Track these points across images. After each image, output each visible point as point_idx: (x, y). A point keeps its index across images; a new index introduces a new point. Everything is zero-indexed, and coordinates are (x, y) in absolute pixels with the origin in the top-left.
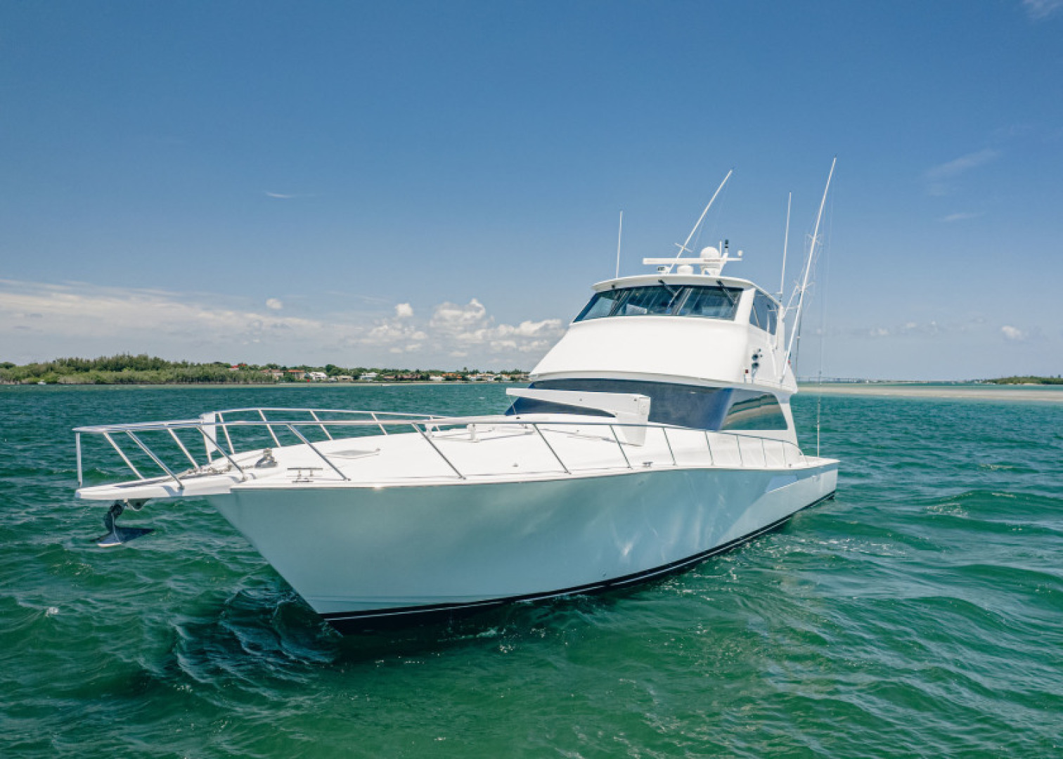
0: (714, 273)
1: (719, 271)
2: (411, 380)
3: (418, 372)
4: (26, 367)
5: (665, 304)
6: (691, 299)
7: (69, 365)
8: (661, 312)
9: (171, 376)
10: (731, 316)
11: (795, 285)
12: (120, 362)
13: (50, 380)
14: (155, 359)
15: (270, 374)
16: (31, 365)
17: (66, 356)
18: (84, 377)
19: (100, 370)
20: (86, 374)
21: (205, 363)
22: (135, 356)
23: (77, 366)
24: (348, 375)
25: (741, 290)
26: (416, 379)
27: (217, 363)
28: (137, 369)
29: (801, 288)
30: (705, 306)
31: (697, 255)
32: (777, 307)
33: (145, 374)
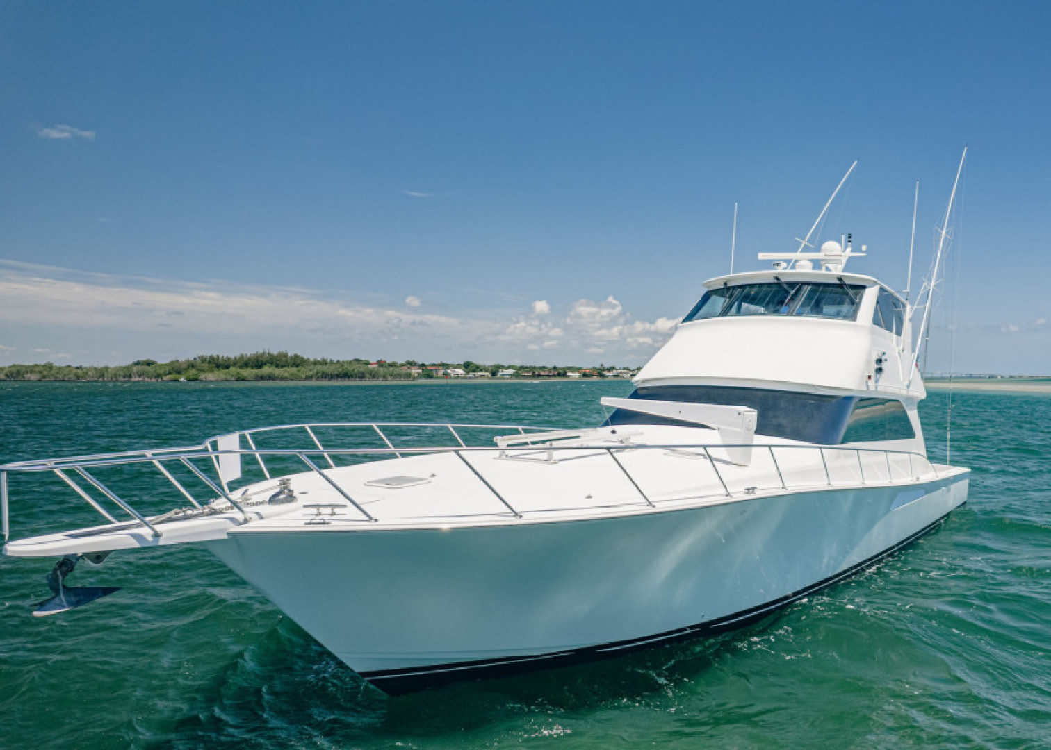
0: (836, 268)
1: (841, 267)
2: (549, 376)
3: (555, 368)
4: (167, 365)
5: (781, 302)
6: (809, 297)
7: (209, 362)
8: (776, 312)
9: (311, 373)
10: (853, 316)
11: (923, 282)
12: (261, 359)
13: (191, 378)
14: (296, 356)
15: (409, 371)
16: (172, 362)
17: (207, 353)
18: (225, 374)
19: (241, 367)
20: (227, 370)
21: (345, 359)
22: (275, 352)
23: (218, 364)
24: (486, 371)
25: (864, 287)
26: (554, 376)
27: (357, 360)
28: (277, 366)
29: (930, 286)
30: (825, 304)
31: (818, 250)
32: (904, 306)
33: (285, 371)
